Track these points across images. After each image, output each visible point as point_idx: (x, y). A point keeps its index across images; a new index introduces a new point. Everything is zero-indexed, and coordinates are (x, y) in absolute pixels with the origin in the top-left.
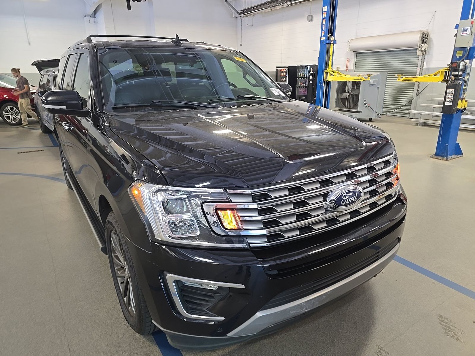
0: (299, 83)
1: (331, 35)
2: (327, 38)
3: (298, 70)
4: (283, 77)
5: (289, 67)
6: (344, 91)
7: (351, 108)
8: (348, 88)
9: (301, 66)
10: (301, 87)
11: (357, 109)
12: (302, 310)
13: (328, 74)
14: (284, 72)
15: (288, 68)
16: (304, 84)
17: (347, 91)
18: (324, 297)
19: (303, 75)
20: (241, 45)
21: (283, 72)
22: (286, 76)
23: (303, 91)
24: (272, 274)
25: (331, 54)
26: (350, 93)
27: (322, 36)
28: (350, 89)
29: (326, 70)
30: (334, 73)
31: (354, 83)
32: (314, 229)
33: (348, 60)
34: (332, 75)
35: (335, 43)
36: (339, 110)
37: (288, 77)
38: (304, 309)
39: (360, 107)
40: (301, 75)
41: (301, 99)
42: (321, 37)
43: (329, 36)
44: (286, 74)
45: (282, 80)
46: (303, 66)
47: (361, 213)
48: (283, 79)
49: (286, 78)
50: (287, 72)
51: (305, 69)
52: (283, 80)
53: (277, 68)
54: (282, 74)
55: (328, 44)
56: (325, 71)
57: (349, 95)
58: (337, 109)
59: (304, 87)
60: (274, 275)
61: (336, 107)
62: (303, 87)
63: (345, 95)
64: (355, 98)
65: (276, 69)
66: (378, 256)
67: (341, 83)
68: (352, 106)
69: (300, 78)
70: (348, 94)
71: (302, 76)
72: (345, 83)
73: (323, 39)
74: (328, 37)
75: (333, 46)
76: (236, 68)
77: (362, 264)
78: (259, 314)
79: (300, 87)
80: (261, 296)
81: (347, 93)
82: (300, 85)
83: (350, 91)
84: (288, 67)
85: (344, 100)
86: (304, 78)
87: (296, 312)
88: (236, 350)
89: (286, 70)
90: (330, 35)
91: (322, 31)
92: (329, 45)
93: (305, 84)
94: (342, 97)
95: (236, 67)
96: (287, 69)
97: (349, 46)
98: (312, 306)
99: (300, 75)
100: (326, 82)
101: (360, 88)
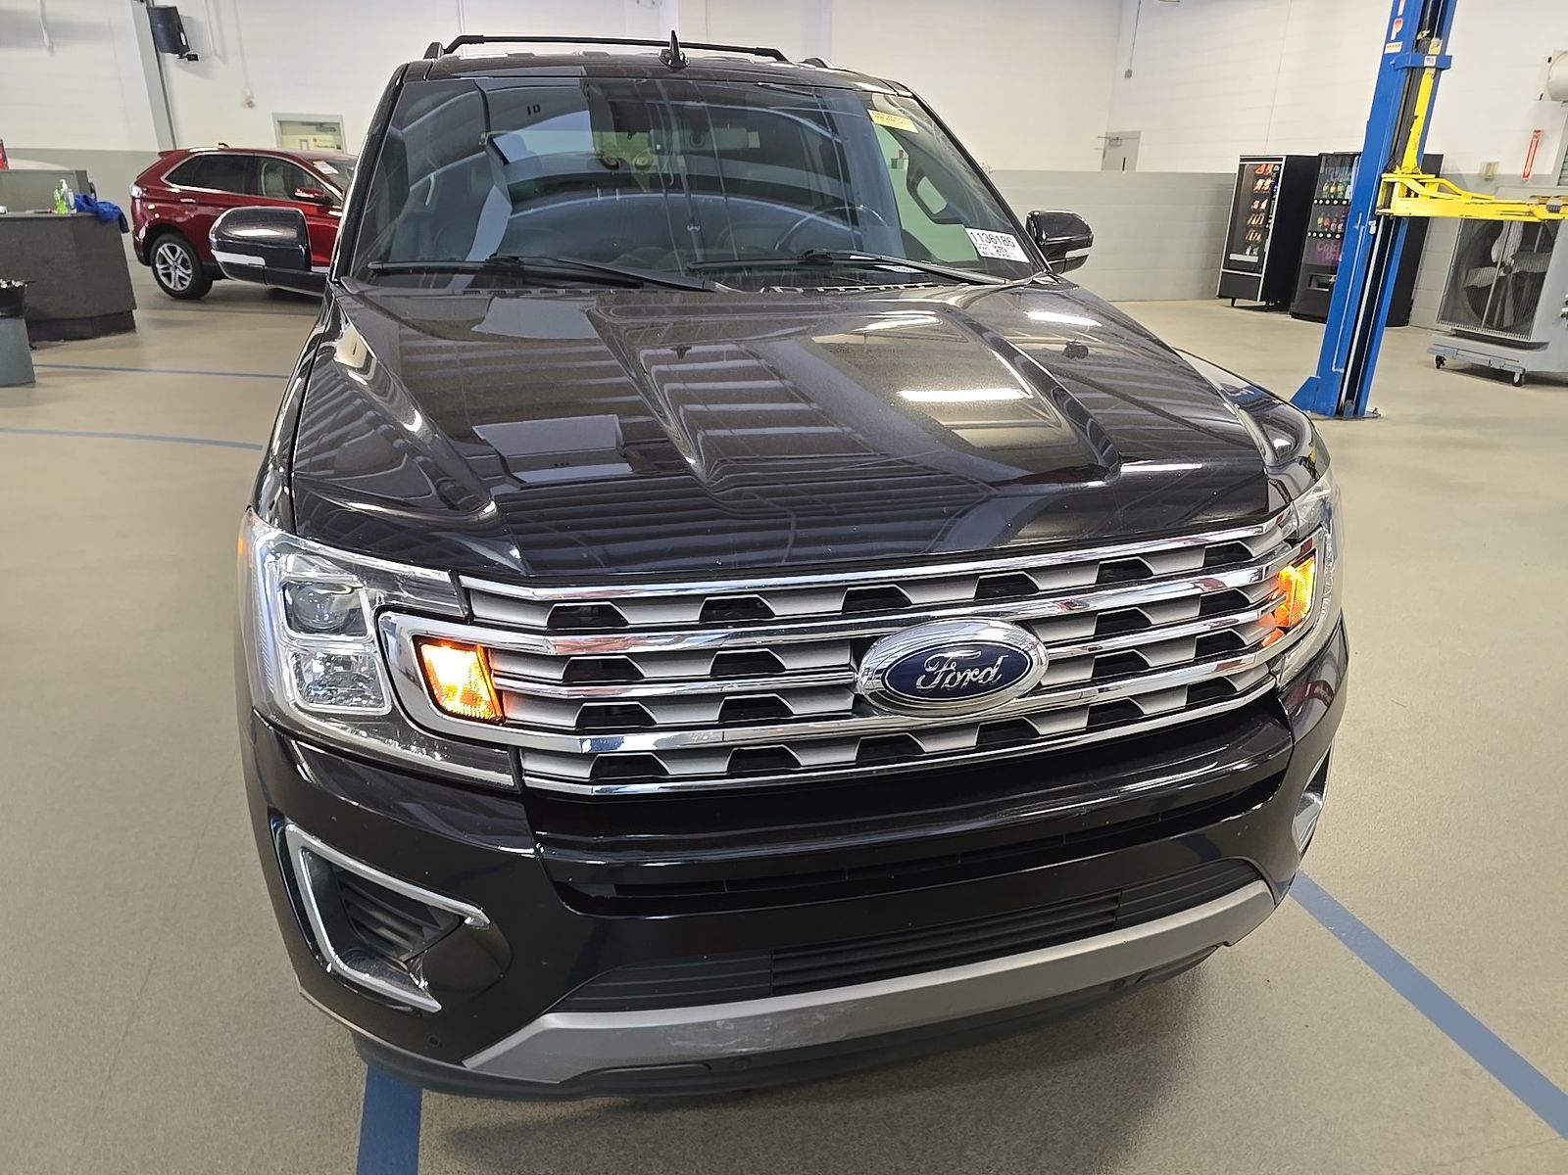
0: (1320, 221)
1: (1430, 36)
2: (1411, 44)
3: (1322, 171)
4: (1260, 196)
5: (1287, 156)
6: (1486, 261)
7: (1505, 325)
8: (1503, 250)
9: (1336, 155)
10: (1325, 236)
11: (1527, 332)
12: (721, 1045)
13: (1397, 187)
14: (1268, 177)
15: (1283, 163)
16: (1338, 223)
17: (1495, 261)
18: (823, 1018)
19: (1340, 188)
20: (1129, 74)
21: (1264, 177)
22: (1273, 193)
23: (1332, 249)
24: (593, 896)
25: (1420, 110)
26: (1507, 269)
27: (1393, 37)
28: (1511, 251)
29: (1391, 172)
30: (1423, 184)
31: (1530, 229)
32: (799, 765)
33: (1536, 137)
34: (1413, 194)
35: (1444, 63)
36: (1454, 333)
37: (1277, 196)
38: (732, 1043)
39: (1541, 326)
40: (1332, 190)
41: (1317, 281)
42: (1388, 40)
43: (1419, 37)
44: (1272, 186)
45: (1256, 207)
46: (1344, 155)
47: (1040, 736)
48: (1261, 202)
49: (1272, 198)
50: (1278, 175)
51: (1351, 166)
52: (1260, 205)
53: (1242, 160)
54: (1260, 182)
55: (1413, 68)
56: (1383, 176)
57: (1502, 274)
58: (1448, 327)
59: (1334, 234)
60: (599, 898)
61: (1446, 316)
62: (1333, 237)
63: (1487, 276)
64: (1525, 290)
65: (1239, 163)
66: (1112, 913)
67: (1478, 226)
68: (1508, 321)
69: (1324, 200)
70: (1498, 273)
71: (1336, 193)
72: (1494, 229)
73: (1396, 48)
74: (1418, 41)
75: (1436, 78)
76: (1101, 156)
77: (1021, 929)
78: (553, 1021)
79: (1321, 235)
80: (545, 963)
81: (1495, 265)
82: (1323, 227)
83: (1510, 261)
84: (1284, 158)
85: (1477, 294)
86: (1340, 201)
87: (695, 1047)
88: (583, 1120)
89: (1277, 168)
90: (1426, 32)
91: (1394, 16)
92: (1415, 72)
93: (1340, 226)
94: (1473, 283)
95: (1102, 152)
96: (1280, 165)
97: (1546, 78)
98: (768, 1040)
99: (1326, 189)
100: (1387, 217)
101: (1551, 251)
